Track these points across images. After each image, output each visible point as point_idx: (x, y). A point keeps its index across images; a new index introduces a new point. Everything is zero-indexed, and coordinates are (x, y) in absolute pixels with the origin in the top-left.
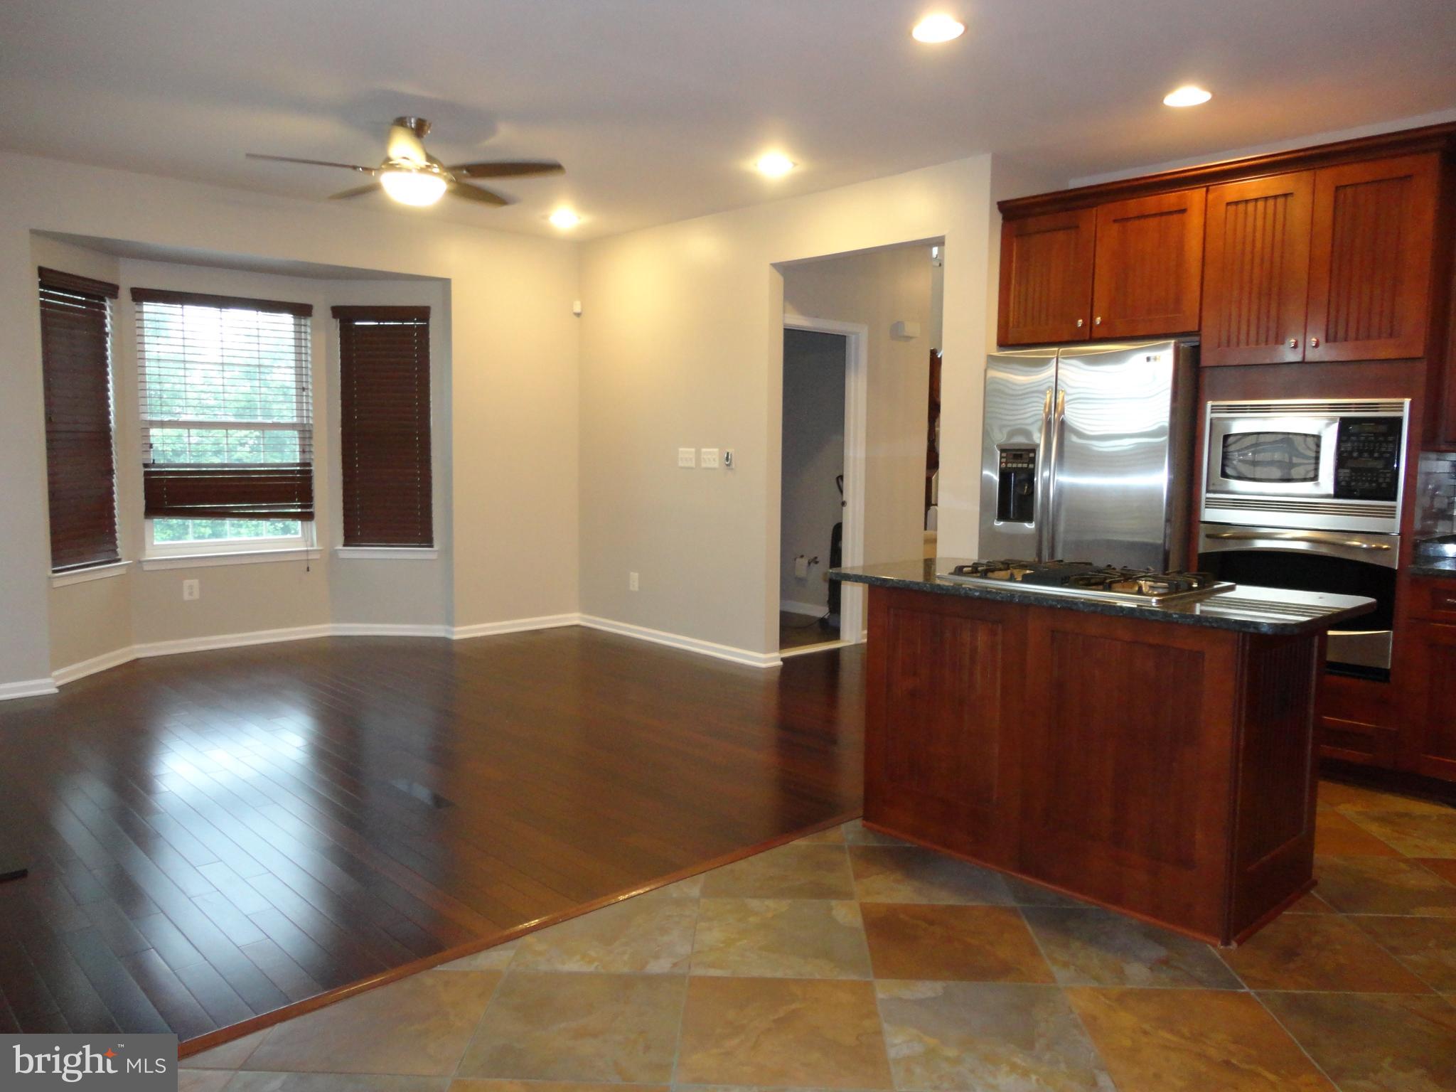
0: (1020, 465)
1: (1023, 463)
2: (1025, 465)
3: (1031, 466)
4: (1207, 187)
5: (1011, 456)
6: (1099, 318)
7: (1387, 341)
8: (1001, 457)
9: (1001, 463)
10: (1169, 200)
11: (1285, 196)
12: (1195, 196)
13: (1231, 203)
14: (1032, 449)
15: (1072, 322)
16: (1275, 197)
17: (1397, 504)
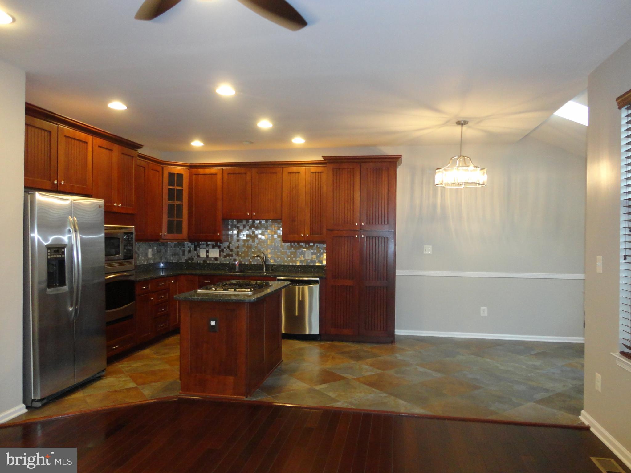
0: (58, 256)
2: (60, 256)
3: (63, 256)
4: (93, 136)
5: (53, 251)
6: (63, 181)
7: (131, 207)
8: (48, 252)
9: (48, 255)
10: (82, 135)
11: (111, 150)
12: (90, 138)
13: (99, 146)
14: (63, 247)
15: (50, 180)
16: (109, 150)
17: (133, 260)
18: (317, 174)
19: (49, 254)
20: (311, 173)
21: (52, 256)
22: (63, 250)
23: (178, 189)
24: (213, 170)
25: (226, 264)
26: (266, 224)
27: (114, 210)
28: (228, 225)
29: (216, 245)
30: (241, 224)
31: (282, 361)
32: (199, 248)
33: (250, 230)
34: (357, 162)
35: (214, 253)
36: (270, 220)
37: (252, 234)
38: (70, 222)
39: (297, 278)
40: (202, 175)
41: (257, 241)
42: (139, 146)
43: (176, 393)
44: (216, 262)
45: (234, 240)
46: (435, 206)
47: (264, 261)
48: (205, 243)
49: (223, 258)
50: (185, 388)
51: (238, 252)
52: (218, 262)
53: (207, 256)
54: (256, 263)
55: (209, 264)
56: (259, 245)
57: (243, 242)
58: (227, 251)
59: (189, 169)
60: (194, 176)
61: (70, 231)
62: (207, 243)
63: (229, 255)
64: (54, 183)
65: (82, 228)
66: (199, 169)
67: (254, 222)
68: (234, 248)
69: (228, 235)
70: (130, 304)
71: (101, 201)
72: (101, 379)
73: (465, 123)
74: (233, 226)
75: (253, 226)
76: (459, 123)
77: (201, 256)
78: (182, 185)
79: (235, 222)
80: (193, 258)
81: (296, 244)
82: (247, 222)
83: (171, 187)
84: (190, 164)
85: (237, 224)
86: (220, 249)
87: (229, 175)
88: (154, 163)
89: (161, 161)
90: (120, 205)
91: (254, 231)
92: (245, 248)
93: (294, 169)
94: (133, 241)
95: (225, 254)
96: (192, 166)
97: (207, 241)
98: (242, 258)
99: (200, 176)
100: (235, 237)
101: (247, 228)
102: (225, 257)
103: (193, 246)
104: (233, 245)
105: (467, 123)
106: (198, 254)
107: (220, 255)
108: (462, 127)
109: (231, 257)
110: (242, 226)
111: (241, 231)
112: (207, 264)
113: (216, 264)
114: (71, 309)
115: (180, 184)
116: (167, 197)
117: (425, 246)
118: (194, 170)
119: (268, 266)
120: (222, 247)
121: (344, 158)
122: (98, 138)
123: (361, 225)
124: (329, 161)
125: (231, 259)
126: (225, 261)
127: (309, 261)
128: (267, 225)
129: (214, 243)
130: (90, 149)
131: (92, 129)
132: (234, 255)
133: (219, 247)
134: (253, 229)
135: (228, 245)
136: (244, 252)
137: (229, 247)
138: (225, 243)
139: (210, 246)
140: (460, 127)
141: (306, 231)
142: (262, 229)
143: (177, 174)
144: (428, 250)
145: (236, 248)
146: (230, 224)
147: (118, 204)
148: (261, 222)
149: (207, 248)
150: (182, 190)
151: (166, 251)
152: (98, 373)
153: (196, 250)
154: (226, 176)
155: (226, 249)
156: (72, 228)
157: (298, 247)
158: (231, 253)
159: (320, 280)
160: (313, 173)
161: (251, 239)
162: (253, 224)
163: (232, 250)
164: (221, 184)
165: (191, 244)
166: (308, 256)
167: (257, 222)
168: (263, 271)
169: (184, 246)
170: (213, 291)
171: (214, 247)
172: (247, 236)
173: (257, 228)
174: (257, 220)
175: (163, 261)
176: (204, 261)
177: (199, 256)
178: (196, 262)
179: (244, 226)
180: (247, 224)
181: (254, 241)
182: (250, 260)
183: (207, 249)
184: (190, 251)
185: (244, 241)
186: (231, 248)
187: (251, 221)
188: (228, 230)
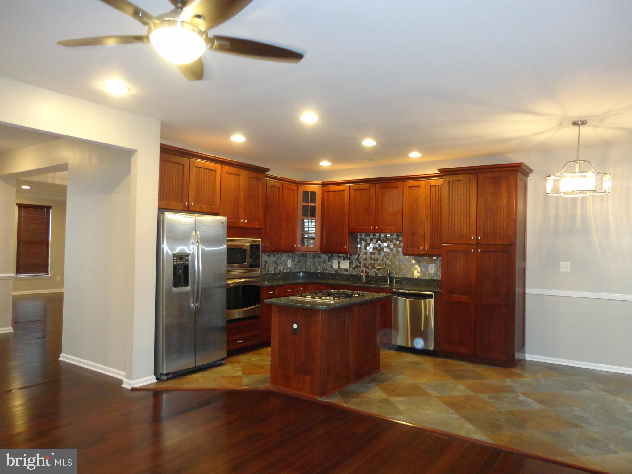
0: (182, 262)
1: (183, 261)
2: (184, 262)
3: (187, 263)
4: (221, 165)
5: (178, 259)
6: (193, 203)
7: (258, 223)
8: (174, 259)
9: (174, 262)
10: (211, 165)
11: (239, 175)
12: (218, 167)
13: (226, 173)
14: (188, 255)
15: (183, 203)
16: (236, 175)
17: (260, 268)
18: (437, 186)
19: (175, 260)
20: (431, 186)
21: (178, 263)
22: (187, 258)
23: (311, 206)
24: (341, 187)
25: (355, 275)
26: (391, 237)
27: (241, 225)
28: (357, 238)
29: (347, 257)
30: (368, 237)
31: (380, 371)
32: (332, 259)
33: (376, 243)
34: (473, 173)
35: (345, 265)
36: (395, 233)
37: (378, 247)
38: (193, 236)
39: (422, 293)
40: (332, 192)
41: (382, 254)
42: (268, 170)
43: (267, 385)
44: (346, 273)
45: (362, 252)
46: (573, 217)
47: (387, 273)
48: (337, 255)
49: (353, 269)
50: (274, 380)
51: (365, 264)
52: (348, 273)
53: (339, 267)
54: (381, 275)
55: (341, 275)
56: (384, 258)
57: (370, 255)
58: (356, 263)
59: (321, 187)
60: (326, 193)
61: (193, 242)
62: (339, 255)
63: (357, 267)
64: (185, 205)
65: (204, 240)
66: (330, 187)
67: (380, 235)
68: (362, 260)
69: (357, 247)
70: (256, 306)
71: (224, 218)
72: (220, 366)
73: (584, 123)
74: (361, 239)
75: (379, 239)
76: (575, 123)
77: (334, 267)
78: (315, 202)
79: (363, 236)
80: (327, 269)
81: (419, 257)
82: (374, 235)
83: (305, 204)
84: (322, 182)
85: (365, 237)
86: (350, 261)
87: (355, 191)
88: (289, 183)
89: (295, 181)
90: (246, 221)
91: (380, 244)
92: (372, 260)
93: (415, 183)
94: (260, 252)
95: (354, 266)
96: (324, 184)
97: (339, 253)
98: (369, 270)
99: (331, 193)
100: (363, 249)
101: (374, 241)
102: (354, 268)
103: (327, 258)
104: (361, 257)
105: (586, 123)
106: (331, 265)
107: (350, 267)
108: (579, 128)
109: (359, 269)
110: (370, 239)
111: (369, 244)
112: (338, 275)
113: (346, 275)
114: (193, 305)
115: (313, 200)
116: (301, 213)
117: (561, 263)
118: (326, 188)
119: (391, 279)
120: (352, 259)
121: (459, 169)
122: (226, 166)
123: (477, 239)
124: (445, 172)
125: (359, 271)
126: (354, 272)
127: (432, 275)
128: (392, 239)
129: (345, 255)
130: (218, 175)
131: (220, 159)
132: (362, 266)
133: (349, 259)
134: (379, 242)
135: (356, 257)
136: (371, 264)
137: (357, 259)
138: (354, 255)
139: (342, 258)
140: (576, 128)
141: (426, 245)
142: (388, 242)
143: (311, 192)
144: (565, 266)
145: (363, 260)
146: (359, 237)
147: (244, 220)
148: (387, 235)
149: (339, 259)
150: (315, 206)
151: (305, 262)
152: (219, 360)
153: (329, 261)
154: (352, 192)
155: (355, 261)
156: (194, 240)
157: (430, 261)
158: (359, 265)
159: (435, 294)
160: (433, 186)
161: (377, 252)
162: (379, 237)
163: (360, 262)
164: (348, 200)
165: (325, 255)
166: (432, 270)
167: (383, 235)
168: (387, 283)
169: (320, 258)
170: (308, 298)
171: (344, 259)
172: (374, 249)
173: (383, 241)
174: (383, 233)
175: (302, 270)
176: (336, 271)
177: (332, 267)
178: (330, 272)
179: (371, 240)
180: (374, 237)
181: (380, 254)
182: (376, 272)
183: (339, 261)
184: (324, 262)
185: (371, 253)
186: (359, 260)
187: (377, 235)
188: (357, 243)
